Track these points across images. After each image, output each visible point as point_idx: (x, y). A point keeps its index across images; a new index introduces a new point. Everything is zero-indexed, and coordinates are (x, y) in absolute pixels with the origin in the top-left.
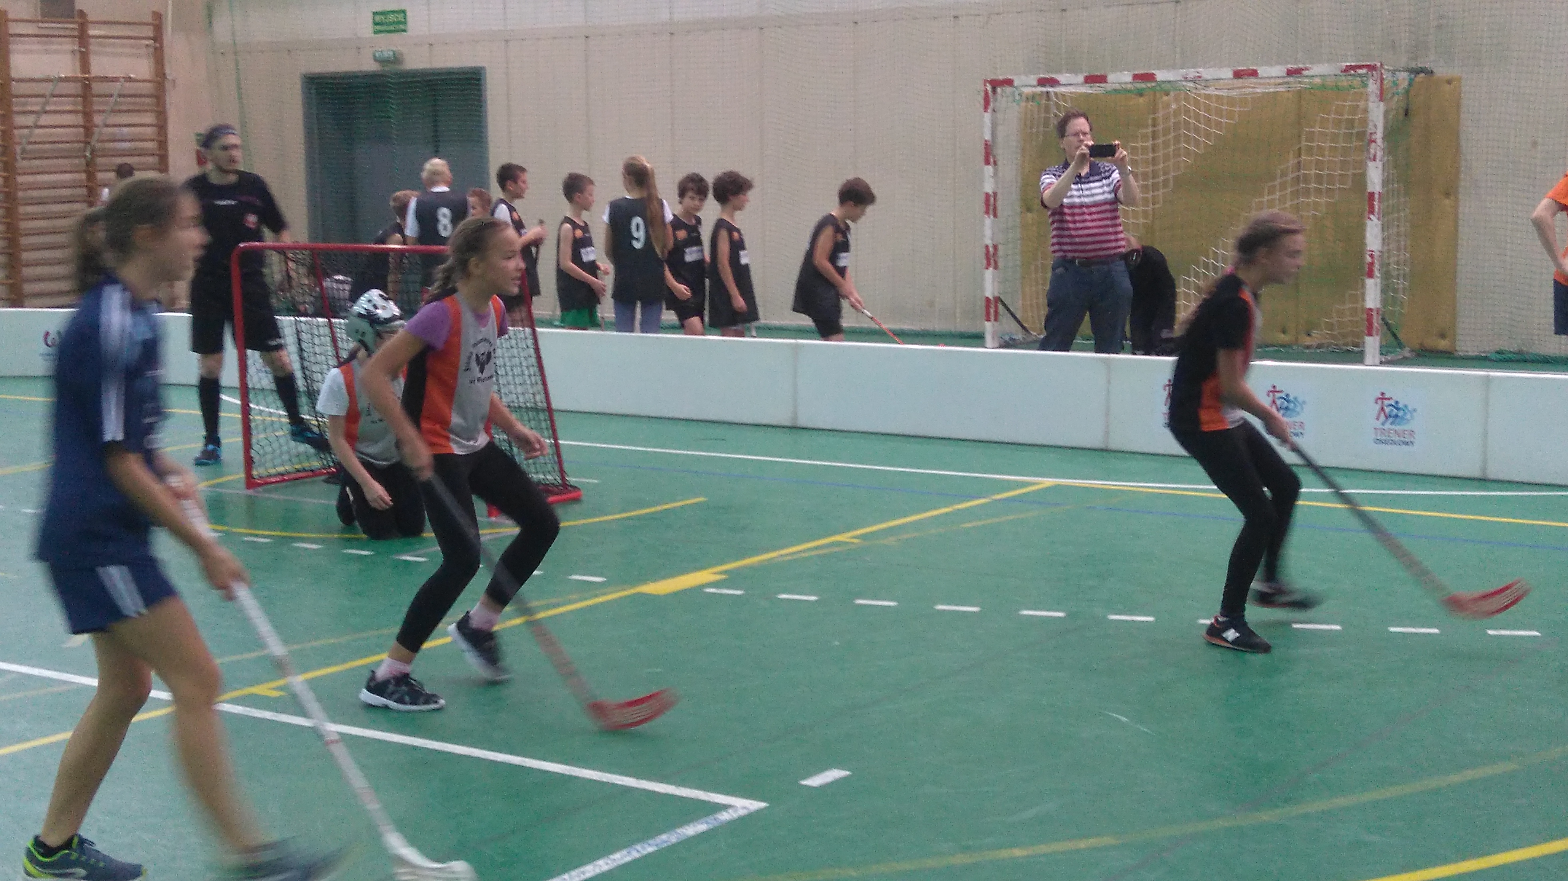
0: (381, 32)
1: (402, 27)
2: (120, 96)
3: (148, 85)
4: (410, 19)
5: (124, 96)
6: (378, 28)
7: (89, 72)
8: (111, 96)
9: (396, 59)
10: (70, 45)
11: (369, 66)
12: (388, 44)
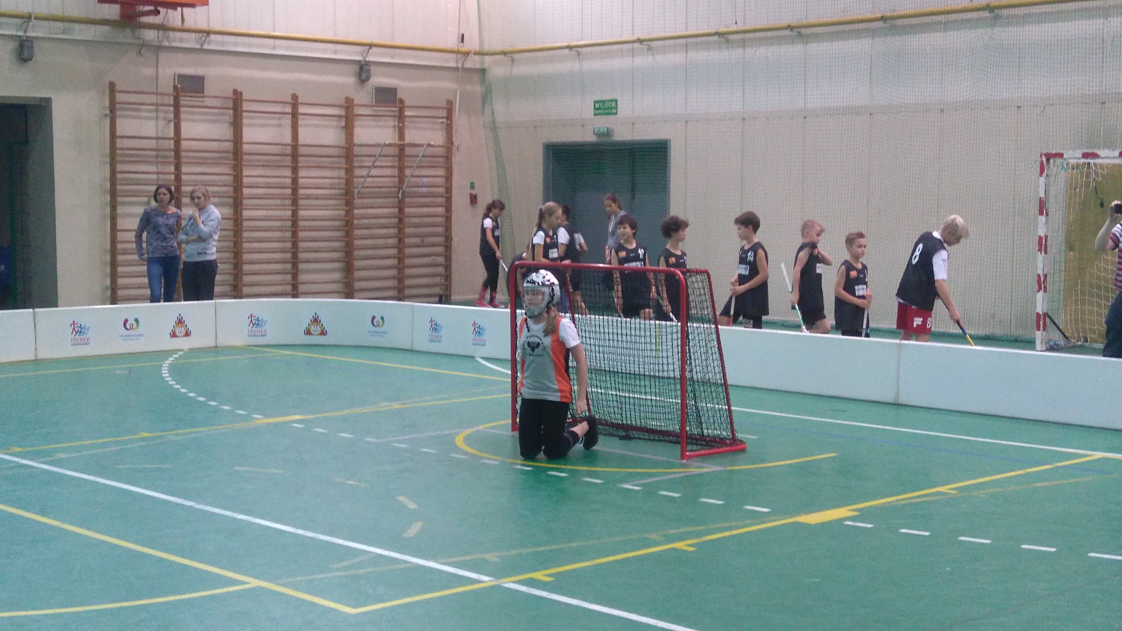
0: (600, 114)
1: (614, 111)
2: (423, 156)
3: (440, 149)
4: (619, 106)
5: (426, 157)
6: (597, 112)
7: (404, 140)
8: (418, 156)
9: (609, 133)
10: (392, 122)
11: (590, 138)
12: (604, 123)
